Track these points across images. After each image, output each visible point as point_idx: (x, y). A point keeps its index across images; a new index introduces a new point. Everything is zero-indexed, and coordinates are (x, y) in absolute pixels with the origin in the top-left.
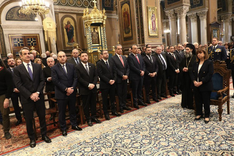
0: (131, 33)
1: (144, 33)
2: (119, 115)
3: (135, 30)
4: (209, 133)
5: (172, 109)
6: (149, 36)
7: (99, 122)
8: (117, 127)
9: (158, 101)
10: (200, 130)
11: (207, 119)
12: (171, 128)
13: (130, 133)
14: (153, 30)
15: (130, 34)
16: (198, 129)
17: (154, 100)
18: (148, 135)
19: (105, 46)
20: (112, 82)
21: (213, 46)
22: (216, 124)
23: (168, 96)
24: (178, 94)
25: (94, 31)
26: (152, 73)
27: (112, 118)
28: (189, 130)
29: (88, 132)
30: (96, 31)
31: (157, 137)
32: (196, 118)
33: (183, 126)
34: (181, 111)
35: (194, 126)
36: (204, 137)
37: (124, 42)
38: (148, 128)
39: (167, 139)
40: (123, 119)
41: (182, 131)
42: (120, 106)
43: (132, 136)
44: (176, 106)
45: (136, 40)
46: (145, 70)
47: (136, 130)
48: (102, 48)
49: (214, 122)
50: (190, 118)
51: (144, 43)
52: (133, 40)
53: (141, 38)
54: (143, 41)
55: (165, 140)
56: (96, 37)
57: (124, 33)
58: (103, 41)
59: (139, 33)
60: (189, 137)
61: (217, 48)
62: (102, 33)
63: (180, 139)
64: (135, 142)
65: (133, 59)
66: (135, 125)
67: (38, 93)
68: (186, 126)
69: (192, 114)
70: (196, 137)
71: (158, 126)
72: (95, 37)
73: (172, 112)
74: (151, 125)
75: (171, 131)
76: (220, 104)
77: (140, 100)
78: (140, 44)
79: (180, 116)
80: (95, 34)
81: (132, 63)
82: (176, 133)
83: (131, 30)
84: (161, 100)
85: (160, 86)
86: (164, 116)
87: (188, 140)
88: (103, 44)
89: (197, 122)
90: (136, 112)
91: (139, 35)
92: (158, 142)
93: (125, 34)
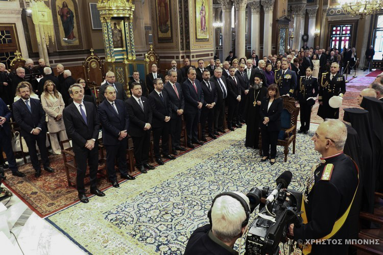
0: (170, 32)
1: (189, 34)
2: (173, 158)
3: (177, 29)
4: (275, 175)
5: (234, 149)
6: (196, 38)
7: (152, 168)
8: (176, 173)
9: (215, 138)
10: (266, 173)
11: (273, 160)
12: (237, 171)
13: (194, 179)
14: (202, 30)
15: (169, 34)
16: (264, 171)
17: (210, 136)
18: (214, 180)
19: (132, 51)
20: (168, 118)
21: (283, 71)
22: (281, 165)
23: (226, 130)
24: (237, 127)
25: (115, 28)
26: (211, 103)
27: (166, 161)
28: (256, 173)
29: (144, 180)
30: (118, 27)
31: (224, 182)
32: (262, 160)
33: (249, 168)
34: (244, 151)
35: (260, 169)
36: (271, 179)
37: (159, 45)
38: (212, 172)
39: (235, 183)
40: (180, 163)
41: (249, 174)
42: (173, 146)
43: (196, 182)
44: (237, 144)
45: (177, 45)
46: (203, 100)
47: (199, 175)
48: (127, 55)
49: (279, 163)
50: (255, 159)
51: (190, 50)
52: (174, 44)
53: (184, 41)
54: (188, 47)
55: (233, 185)
56: (118, 37)
57: (159, 31)
58: (128, 43)
59: (182, 34)
60: (256, 181)
61: (287, 73)
62: (126, 31)
63: (247, 183)
64: (202, 188)
65: (190, 87)
66: (197, 169)
67: (94, 140)
68: (252, 168)
69: (257, 154)
70: (263, 180)
71: (223, 170)
72: (116, 37)
73: (234, 152)
74: (214, 169)
75: (238, 175)
76: (286, 145)
77: (195, 137)
78: (183, 50)
79: (244, 157)
80: (116, 32)
81: (188, 92)
82: (243, 177)
83: (170, 28)
84: (219, 135)
85: (217, 119)
86: (226, 158)
87: (256, 183)
88: (128, 48)
89: (263, 164)
90: (192, 153)
91: (183, 36)
92: (226, 187)
93: (160, 33)
